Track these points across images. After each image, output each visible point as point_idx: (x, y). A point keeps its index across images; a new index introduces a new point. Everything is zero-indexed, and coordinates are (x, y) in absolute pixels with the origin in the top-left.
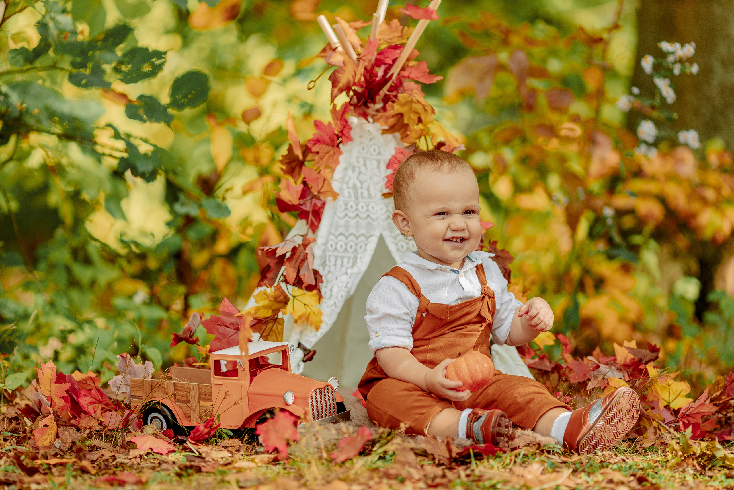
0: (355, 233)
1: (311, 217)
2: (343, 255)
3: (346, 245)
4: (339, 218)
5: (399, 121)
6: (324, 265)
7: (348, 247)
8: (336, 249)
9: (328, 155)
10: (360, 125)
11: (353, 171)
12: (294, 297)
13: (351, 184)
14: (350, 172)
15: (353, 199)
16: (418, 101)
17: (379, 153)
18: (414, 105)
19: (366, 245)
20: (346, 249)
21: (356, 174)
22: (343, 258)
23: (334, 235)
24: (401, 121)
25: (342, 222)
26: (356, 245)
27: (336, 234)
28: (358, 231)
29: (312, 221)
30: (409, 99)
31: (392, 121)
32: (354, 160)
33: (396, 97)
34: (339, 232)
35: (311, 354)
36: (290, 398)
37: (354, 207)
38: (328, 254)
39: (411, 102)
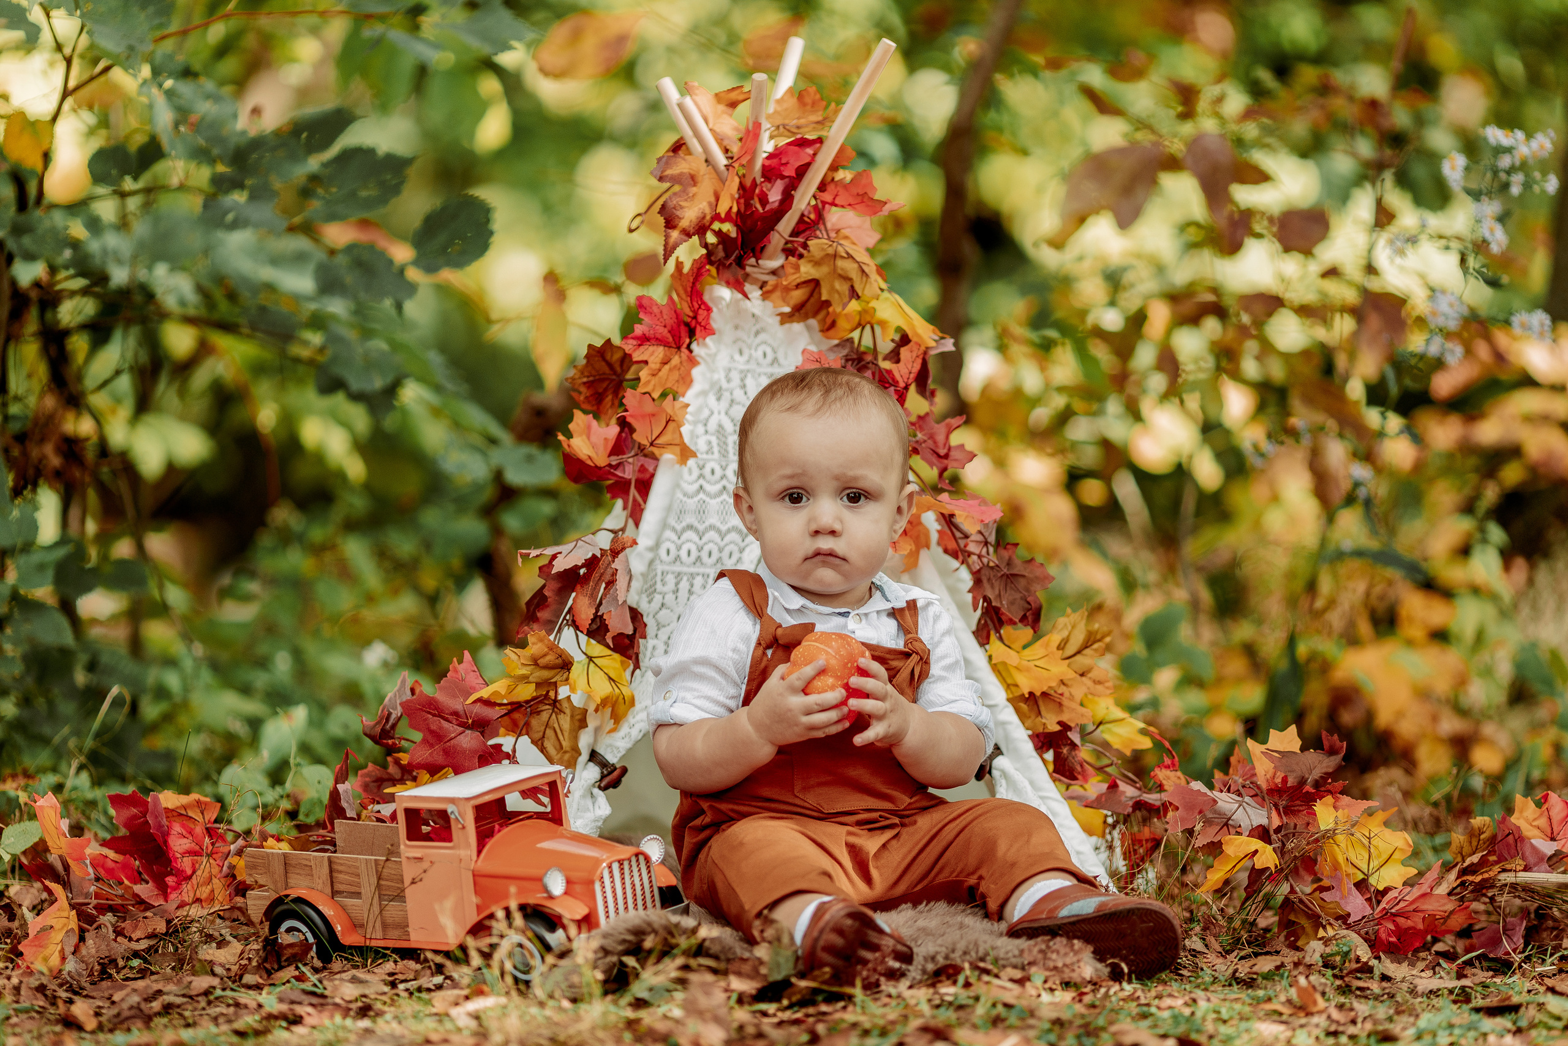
0: (718, 524)
1: (633, 491)
2: (693, 570)
3: (700, 549)
4: (685, 494)
5: (811, 295)
6: (650, 591)
7: (704, 555)
8: (678, 558)
9: (667, 367)
10: (734, 303)
11: (719, 399)
12: (590, 659)
13: (712, 425)
14: (712, 399)
15: (716, 455)
16: (848, 253)
17: (775, 360)
18: (840, 263)
19: (741, 551)
20: (699, 558)
21: (724, 404)
22: (692, 576)
23: (674, 530)
24: (816, 295)
25: (692, 503)
26: (721, 550)
27: (679, 527)
28: (724, 522)
29: (635, 500)
30: (831, 251)
31: (798, 295)
32: (720, 376)
33: (805, 246)
34: (684, 524)
35: (616, 773)
36: (556, 884)
37: (719, 472)
38: (660, 568)
39: (835, 256)
